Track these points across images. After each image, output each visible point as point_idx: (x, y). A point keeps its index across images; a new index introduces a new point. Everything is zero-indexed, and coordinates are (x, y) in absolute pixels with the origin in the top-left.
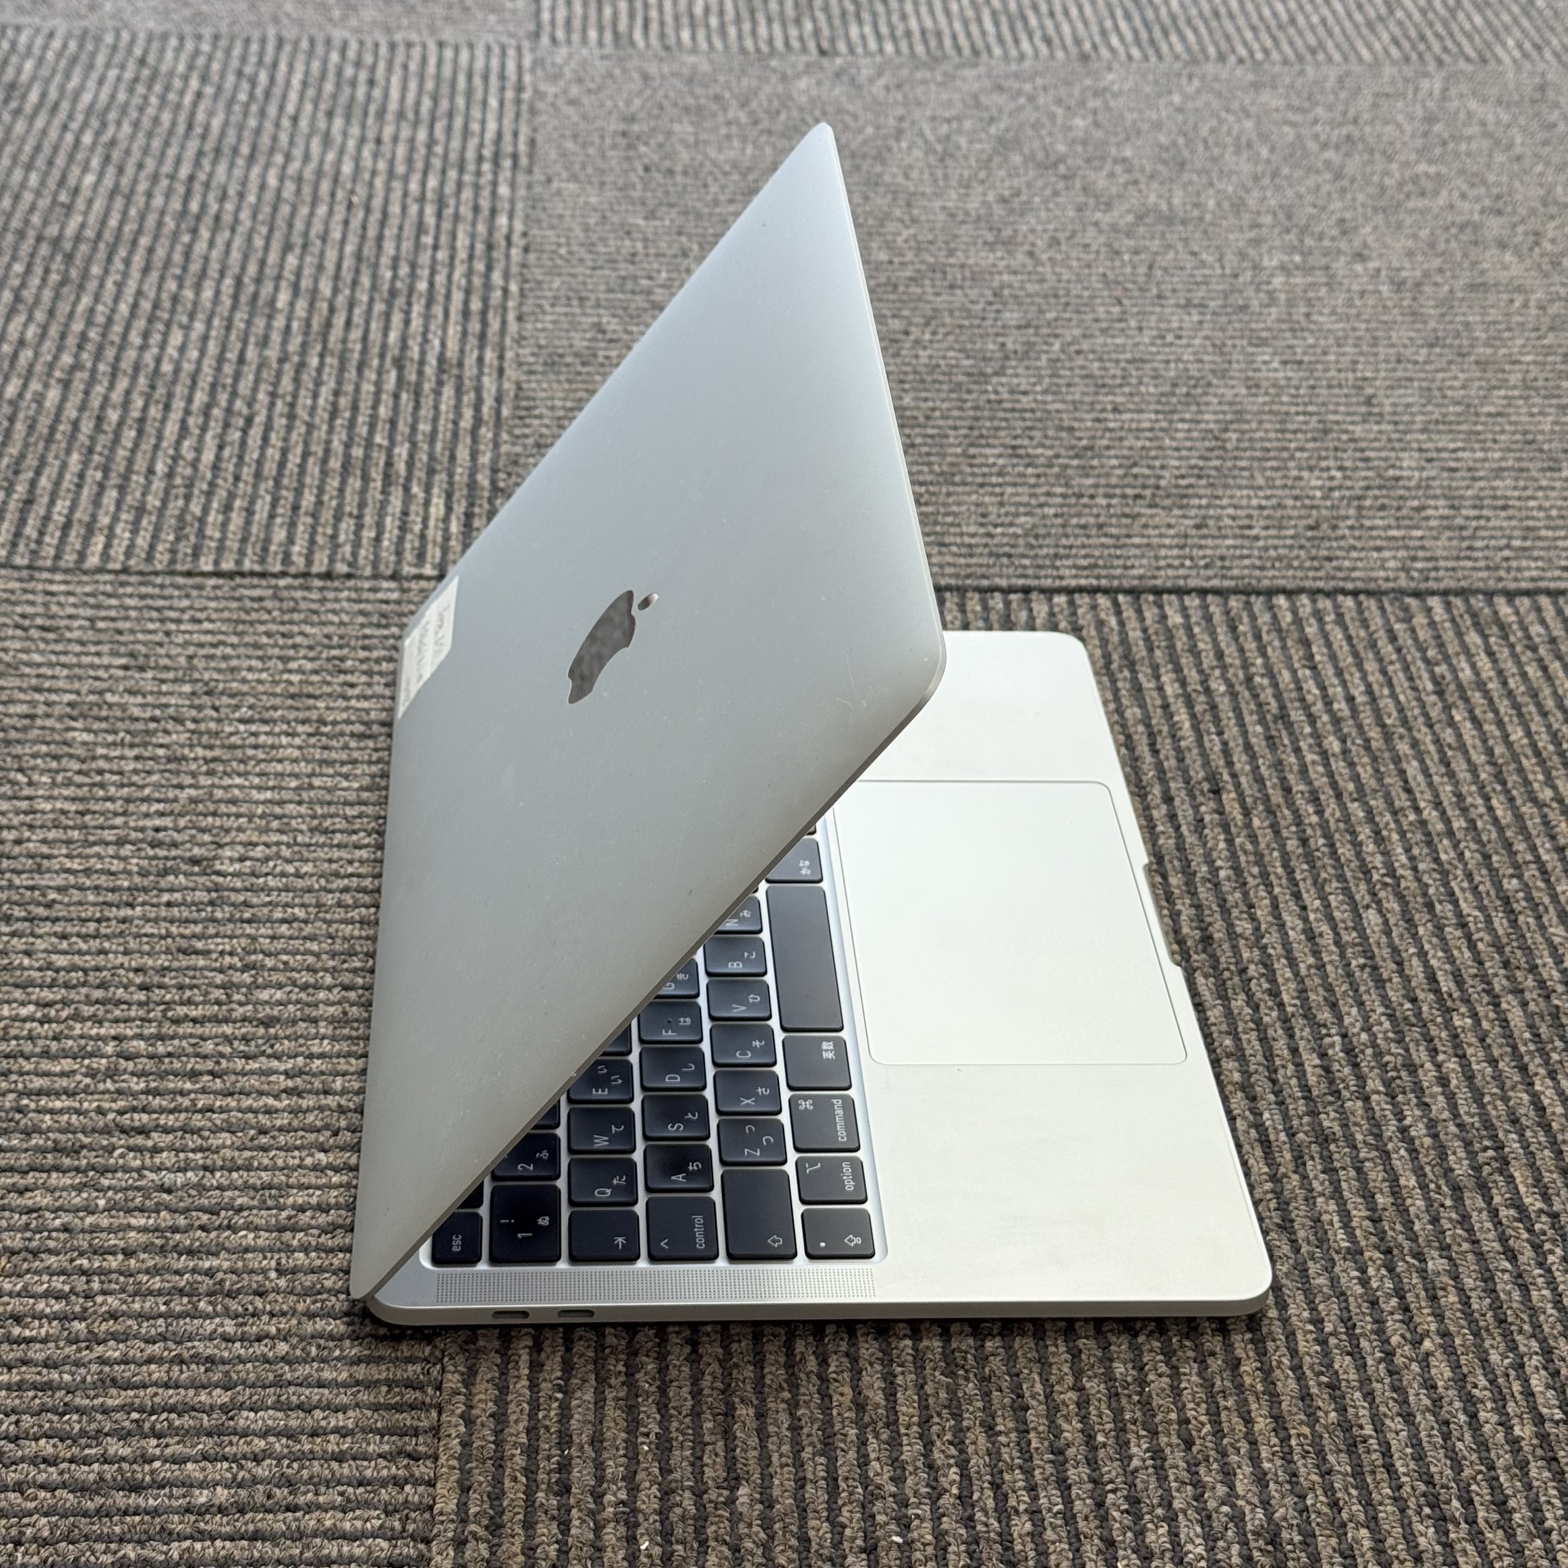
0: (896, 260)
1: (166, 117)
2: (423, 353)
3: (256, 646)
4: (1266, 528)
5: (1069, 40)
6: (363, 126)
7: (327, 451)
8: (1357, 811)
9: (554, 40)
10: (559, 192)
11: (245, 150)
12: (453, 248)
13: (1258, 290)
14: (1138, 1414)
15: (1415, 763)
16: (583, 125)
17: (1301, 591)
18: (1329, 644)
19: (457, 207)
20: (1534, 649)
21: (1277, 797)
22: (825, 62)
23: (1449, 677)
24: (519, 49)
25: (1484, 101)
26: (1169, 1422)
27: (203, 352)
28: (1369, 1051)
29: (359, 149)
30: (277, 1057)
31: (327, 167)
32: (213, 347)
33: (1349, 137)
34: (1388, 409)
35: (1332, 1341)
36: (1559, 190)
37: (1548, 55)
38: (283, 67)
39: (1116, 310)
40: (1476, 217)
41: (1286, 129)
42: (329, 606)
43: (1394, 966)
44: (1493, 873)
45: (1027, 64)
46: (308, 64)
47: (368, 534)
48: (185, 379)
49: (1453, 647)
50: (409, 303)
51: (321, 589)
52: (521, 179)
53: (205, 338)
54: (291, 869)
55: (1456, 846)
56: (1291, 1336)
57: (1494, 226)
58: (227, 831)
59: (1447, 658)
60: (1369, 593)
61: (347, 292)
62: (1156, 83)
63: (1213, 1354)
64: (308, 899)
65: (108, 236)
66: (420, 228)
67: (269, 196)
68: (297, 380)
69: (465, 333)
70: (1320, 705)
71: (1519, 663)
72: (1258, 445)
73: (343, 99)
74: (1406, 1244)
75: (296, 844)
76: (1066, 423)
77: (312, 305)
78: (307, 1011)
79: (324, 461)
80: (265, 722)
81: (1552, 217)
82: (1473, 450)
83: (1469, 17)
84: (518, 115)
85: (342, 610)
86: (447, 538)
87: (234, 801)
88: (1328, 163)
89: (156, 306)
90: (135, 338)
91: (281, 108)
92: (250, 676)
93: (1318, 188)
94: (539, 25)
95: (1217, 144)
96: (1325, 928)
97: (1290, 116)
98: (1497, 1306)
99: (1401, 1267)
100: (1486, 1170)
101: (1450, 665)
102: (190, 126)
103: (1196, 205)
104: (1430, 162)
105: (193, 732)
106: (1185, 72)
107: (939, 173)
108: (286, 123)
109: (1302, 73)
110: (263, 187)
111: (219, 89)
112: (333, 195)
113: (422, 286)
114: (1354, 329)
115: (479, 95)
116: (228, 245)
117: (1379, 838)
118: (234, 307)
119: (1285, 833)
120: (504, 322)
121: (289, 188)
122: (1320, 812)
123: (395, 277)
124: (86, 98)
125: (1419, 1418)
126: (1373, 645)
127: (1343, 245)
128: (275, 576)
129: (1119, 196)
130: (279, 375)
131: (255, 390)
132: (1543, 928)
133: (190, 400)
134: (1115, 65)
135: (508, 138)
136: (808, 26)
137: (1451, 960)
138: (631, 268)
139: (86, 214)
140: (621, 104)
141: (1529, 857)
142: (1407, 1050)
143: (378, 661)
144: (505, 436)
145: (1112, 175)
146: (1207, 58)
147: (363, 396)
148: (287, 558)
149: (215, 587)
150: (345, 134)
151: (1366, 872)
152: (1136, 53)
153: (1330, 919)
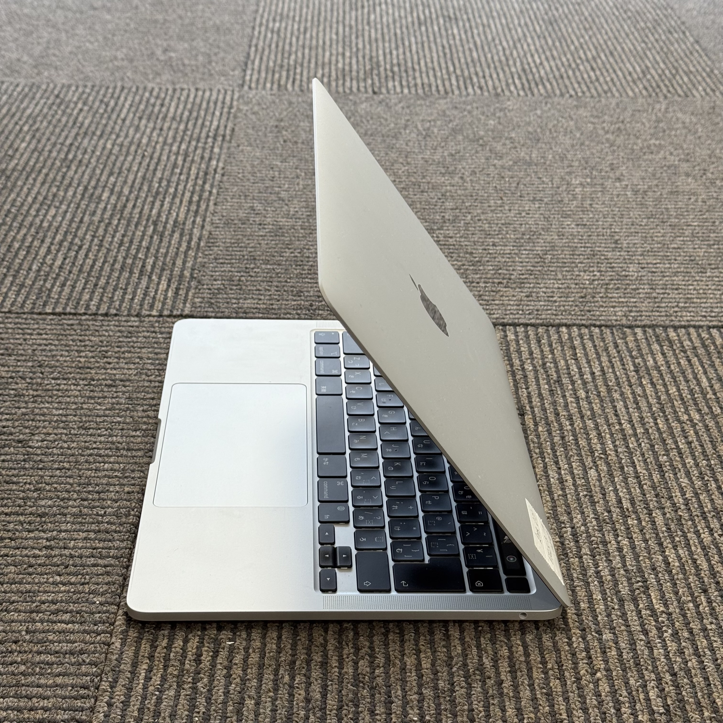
0: (397, 180)
1: (64, 119)
2: (167, 219)
3: (66, 346)
4: (561, 297)
5: (491, 88)
6: (155, 123)
7: (115, 261)
8: (590, 424)
9: (250, 88)
10: (242, 151)
11: (98, 133)
12: (189, 174)
13: (568, 194)
14: (448, 707)
15: (621, 403)
16: (258, 123)
17: (574, 325)
18: (584, 349)
19: (193, 157)
20: (685, 352)
21: (552, 417)
22: (375, 97)
23: (642, 364)
24: (233, 91)
25: (685, 113)
26: (463, 711)
27: (63, 218)
28: (584, 535)
29: (152, 133)
30: (44, 532)
31: (135, 140)
32: (69, 216)
33: (619, 128)
34: (625, 245)
35: (551, 672)
36: (718, 151)
37: (718, 93)
38: (122, 99)
39: (499, 202)
40: (676, 163)
41: (589, 125)
42: (104, 328)
43: (601, 496)
44: (655, 454)
45: (470, 98)
46: (134, 98)
47: (128, 297)
48: (53, 229)
49: (645, 350)
50: (164, 198)
51: (102, 321)
52: (226, 145)
53: (66, 212)
54: (66, 445)
55: (637, 441)
56: (530, 670)
57: (685, 166)
58: (38, 428)
59: (642, 356)
60: (606, 326)
61: (136, 193)
62: (530, 105)
63: (489, 678)
64: (71, 459)
65: (28, 169)
66: (175, 165)
67: (106, 152)
68: (106, 231)
69: (188, 210)
70: (577, 376)
71: (677, 358)
72: (560, 261)
73: (147, 112)
74: (593, 627)
75: (70, 434)
76: (469, 251)
77: (118, 198)
78: (62, 510)
79: (113, 265)
80: (64, 379)
81: (713, 163)
82: (664, 264)
83: (682, 78)
84: (228, 119)
85: (111, 330)
86: (165, 298)
87: (43, 415)
88: (608, 140)
89: (45, 198)
90: (33, 212)
91: (118, 116)
92: (61, 359)
93: (602, 150)
94: (244, 81)
95: (556, 132)
96: (569, 478)
97: (592, 120)
98: (636, 657)
99: (589, 637)
100: (637, 592)
101: (643, 358)
102: (75, 123)
103: (543, 157)
104: (656, 139)
105: (29, 383)
106: (544, 102)
107: (423, 143)
108: (119, 122)
109: (600, 101)
110: (104, 148)
111: (91, 108)
112: (136, 152)
113: (172, 190)
114: (612, 211)
115: (211, 110)
116: (84, 173)
117: (600, 436)
118: (82, 199)
119: (554, 434)
120: (208, 206)
121: (117, 148)
122: (572, 425)
123: (160, 186)
124: (29, 111)
125: (591, 711)
126: (606, 349)
127: (611, 175)
128: (80, 314)
129: (507, 153)
130: (98, 227)
131: (85, 234)
132: (677, 479)
133: (54, 238)
134: (511, 98)
135: (222, 128)
136: (369, 82)
137: (630, 493)
138: (271, 183)
139: (19, 160)
140: (277, 114)
141: (673, 446)
142: (603, 535)
143: (123, 353)
144: (200, 254)
145: (504, 144)
146: (555, 95)
147: (136, 237)
148: (88, 307)
149: (51, 320)
150: (146, 126)
151: (592, 452)
152: (522, 93)
153: (572, 473)
